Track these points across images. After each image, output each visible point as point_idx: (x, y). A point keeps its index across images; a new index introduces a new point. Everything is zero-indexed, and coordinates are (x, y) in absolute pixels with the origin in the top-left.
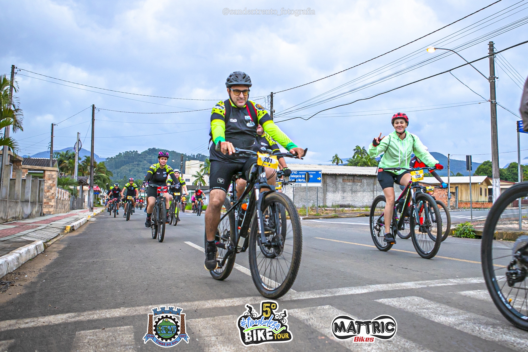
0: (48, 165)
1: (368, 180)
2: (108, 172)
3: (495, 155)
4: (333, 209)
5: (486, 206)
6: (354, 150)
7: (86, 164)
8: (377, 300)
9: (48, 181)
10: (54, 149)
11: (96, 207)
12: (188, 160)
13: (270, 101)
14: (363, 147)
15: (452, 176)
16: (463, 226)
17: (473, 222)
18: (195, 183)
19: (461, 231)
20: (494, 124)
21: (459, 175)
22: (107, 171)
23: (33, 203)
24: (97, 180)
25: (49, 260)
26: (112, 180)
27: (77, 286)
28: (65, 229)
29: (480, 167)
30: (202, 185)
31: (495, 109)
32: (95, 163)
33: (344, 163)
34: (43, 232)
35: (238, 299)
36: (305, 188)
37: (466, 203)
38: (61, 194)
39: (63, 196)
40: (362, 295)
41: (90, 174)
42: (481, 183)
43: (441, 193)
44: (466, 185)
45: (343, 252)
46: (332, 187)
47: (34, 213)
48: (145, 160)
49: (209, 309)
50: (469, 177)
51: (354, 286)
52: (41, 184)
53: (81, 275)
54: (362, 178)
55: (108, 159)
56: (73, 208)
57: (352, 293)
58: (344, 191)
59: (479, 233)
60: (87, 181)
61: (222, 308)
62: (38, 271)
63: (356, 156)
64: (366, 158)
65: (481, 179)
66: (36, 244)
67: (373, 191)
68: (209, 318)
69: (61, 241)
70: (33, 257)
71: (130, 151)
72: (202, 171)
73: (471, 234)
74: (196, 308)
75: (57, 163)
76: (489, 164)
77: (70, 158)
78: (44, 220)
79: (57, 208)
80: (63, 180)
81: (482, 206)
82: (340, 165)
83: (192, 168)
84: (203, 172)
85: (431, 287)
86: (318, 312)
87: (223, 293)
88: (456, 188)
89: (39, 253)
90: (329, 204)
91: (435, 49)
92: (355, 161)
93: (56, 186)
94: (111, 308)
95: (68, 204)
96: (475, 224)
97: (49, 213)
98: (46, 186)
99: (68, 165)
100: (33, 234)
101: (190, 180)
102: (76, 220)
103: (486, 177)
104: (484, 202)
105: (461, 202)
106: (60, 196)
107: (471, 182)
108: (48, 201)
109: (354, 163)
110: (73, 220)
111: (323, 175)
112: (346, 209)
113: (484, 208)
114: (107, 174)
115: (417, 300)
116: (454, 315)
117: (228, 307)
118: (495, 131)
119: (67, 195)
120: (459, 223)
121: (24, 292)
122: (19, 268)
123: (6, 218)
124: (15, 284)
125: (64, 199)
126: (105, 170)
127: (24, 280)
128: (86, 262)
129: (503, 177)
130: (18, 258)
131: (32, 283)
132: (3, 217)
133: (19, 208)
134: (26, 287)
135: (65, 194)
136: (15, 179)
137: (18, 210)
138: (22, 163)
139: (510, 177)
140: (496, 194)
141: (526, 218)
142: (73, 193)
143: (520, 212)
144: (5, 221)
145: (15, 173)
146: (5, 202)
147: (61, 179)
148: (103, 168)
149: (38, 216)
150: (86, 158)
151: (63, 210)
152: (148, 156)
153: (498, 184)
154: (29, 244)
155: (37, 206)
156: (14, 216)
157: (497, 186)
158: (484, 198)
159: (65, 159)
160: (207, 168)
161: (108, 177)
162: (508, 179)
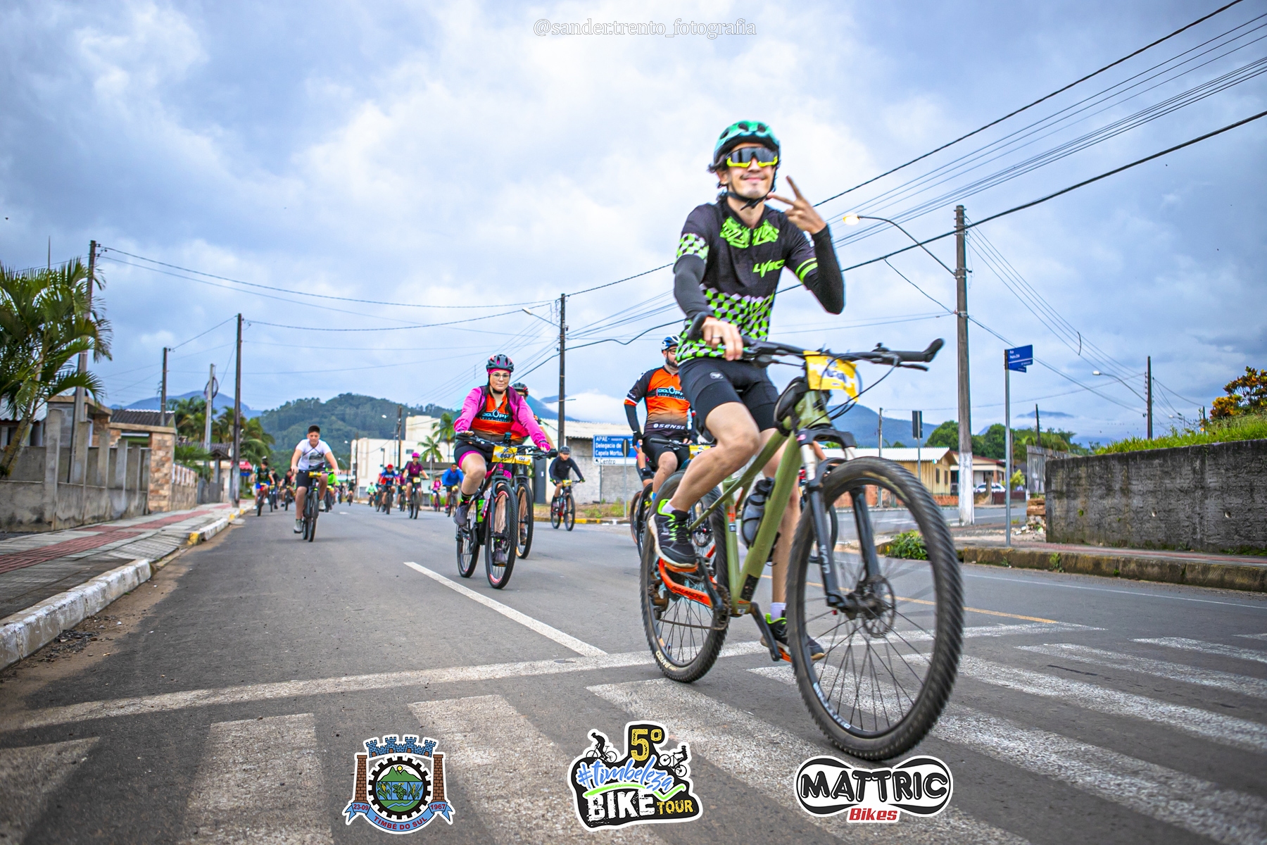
0: (157, 423)
2: (265, 437)
3: (964, 411)
5: (947, 501)
7: (225, 421)
9: (157, 452)
10: (169, 394)
11: (244, 498)
12: (410, 416)
13: (560, 310)
15: (886, 447)
16: (905, 537)
19: (901, 547)
21: (898, 445)
22: (264, 434)
23: (130, 491)
24: (245, 450)
25: (159, 594)
26: (274, 451)
27: (211, 641)
28: (188, 538)
29: (936, 432)
30: (437, 461)
31: (964, 325)
32: (242, 419)
34: (149, 543)
35: (502, 666)
36: (622, 467)
38: (181, 475)
39: (185, 479)
41: (234, 439)
42: (938, 461)
44: (911, 464)
47: (132, 508)
48: (332, 414)
49: (451, 683)
50: (916, 450)
52: (145, 457)
53: (219, 622)
55: (266, 411)
56: (202, 501)
60: (228, 453)
61: (474, 683)
62: (140, 613)
65: (937, 453)
66: (137, 566)
68: (451, 700)
69: (180, 561)
70: (131, 589)
71: (306, 399)
72: (435, 434)
73: (919, 551)
74: (427, 682)
75: (172, 420)
76: (953, 427)
77: (197, 410)
78: (151, 523)
79: (173, 501)
80: (185, 450)
83: (418, 430)
84: (439, 436)
87: (476, 656)
89: (142, 581)
91: (859, 217)
93: (172, 460)
94: (274, 682)
95: (193, 493)
97: (159, 510)
98: (154, 461)
99: (193, 423)
100: (132, 548)
102: (209, 522)
103: (947, 450)
104: (944, 495)
106: (178, 479)
107: (922, 458)
108: (157, 488)
110: (202, 522)
113: (943, 506)
114: (263, 440)
117: (484, 680)
118: (965, 367)
119: (192, 477)
120: (898, 532)
121: (116, 651)
122: (106, 608)
123: (81, 518)
124: (99, 638)
125: (186, 484)
126: (261, 433)
127: (116, 630)
128: (227, 599)
129: (978, 451)
130: (104, 591)
131: (130, 635)
132: (77, 517)
133: (104, 500)
134: (119, 642)
135: (188, 476)
136: (98, 448)
137: (103, 503)
138: (109, 419)
139: (990, 450)
140: (964, 481)
141: (1019, 526)
142: (204, 473)
143: (1008, 514)
144: (80, 524)
145: (97, 437)
146: (79, 490)
147: (181, 449)
148: (256, 429)
149: (139, 515)
150: (226, 410)
151: (185, 504)
152: (340, 408)
153: (968, 463)
154: (123, 565)
155: (138, 496)
156: (96, 514)
157: (966, 465)
158: (942, 488)
159: (188, 413)
160: (445, 431)
161: (265, 444)
162: (987, 454)
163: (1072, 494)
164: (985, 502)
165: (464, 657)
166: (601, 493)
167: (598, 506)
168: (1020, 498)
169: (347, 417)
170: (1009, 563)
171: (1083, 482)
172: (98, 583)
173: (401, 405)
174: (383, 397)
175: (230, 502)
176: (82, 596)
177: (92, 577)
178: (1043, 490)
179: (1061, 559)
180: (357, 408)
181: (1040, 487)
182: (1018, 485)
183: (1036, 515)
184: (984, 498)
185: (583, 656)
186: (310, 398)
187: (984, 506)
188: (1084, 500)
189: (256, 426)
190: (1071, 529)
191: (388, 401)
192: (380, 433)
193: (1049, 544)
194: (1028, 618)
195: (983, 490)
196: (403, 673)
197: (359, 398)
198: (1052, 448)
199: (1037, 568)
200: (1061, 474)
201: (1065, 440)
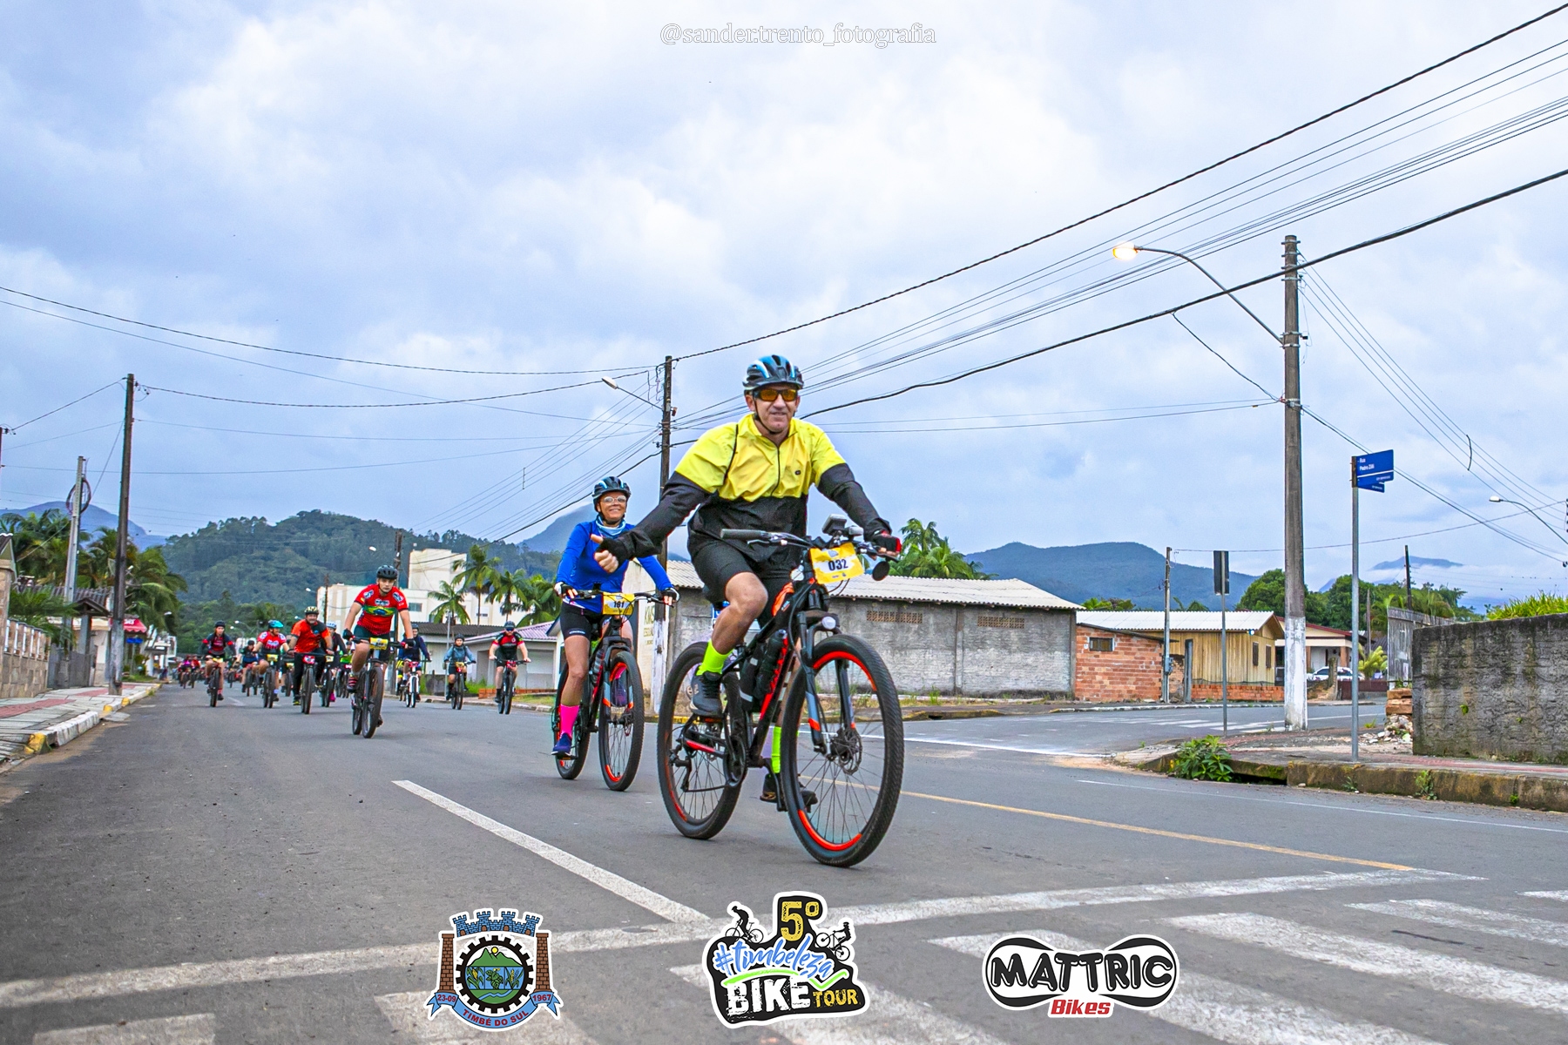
1: (939, 616)
2: (171, 580)
3: (1293, 552)
5: (1267, 694)
6: (905, 530)
7: (103, 552)
8: (937, 941)
11: (130, 680)
12: (417, 549)
13: (663, 381)
14: (931, 524)
15: (1177, 610)
16: (1198, 746)
17: (1228, 737)
18: (437, 617)
19: (1191, 761)
20: (1294, 467)
21: (1196, 607)
22: (169, 575)
24: (135, 600)
26: (186, 604)
27: (49, 904)
28: (27, 742)
29: (1254, 587)
30: (458, 622)
31: (1296, 423)
32: (132, 548)
37: (1214, 687)
38: (20, 639)
39: (27, 645)
40: (895, 925)
41: (115, 581)
42: (1256, 631)
43: (1143, 658)
44: (1215, 636)
48: (287, 544)
50: (1220, 614)
53: (67, 874)
54: (922, 610)
55: (175, 537)
56: (57, 684)
59: (1240, 767)
60: (105, 604)
63: (910, 545)
64: (935, 555)
65: (1255, 620)
67: (954, 650)
69: (11, 778)
71: (242, 518)
72: (458, 579)
73: (1219, 768)
75: (9, 545)
76: (1280, 579)
77: (51, 533)
79: (5, 682)
80: (29, 598)
81: (1258, 695)
83: (429, 573)
84: (462, 582)
85: (1092, 906)
88: (1187, 643)
91: (1136, 249)
92: (905, 561)
93: (5, 614)
94: (152, 965)
95: (42, 669)
96: (1232, 743)
99: (45, 554)
101: (423, 608)
102: (67, 716)
103: (1270, 614)
104: (1264, 685)
105: (1200, 683)
106: (15, 646)
107: (1230, 627)
109: (901, 568)
110: (55, 716)
113: (1262, 701)
114: (167, 585)
118: (1295, 485)
119: (39, 644)
120: (1190, 740)
125: (28, 655)
126: (163, 573)
129: (1315, 616)
135: (32, 640)
139: (1334, 615)
140: (1293, 662)
141: (1374, 730)
142: (61, 638)
143: (1355, 713)
147: (23, 596)
148: (155, 565)
150: (103, 534)
151: (27, 687)
152: (299, 534)
153: (1299, 633)
157: (1298, 637)
158: (1264, 674)
159: (36, 538)
160: (473, 574)
161: (171, 592)
162: (1332, 622)
163: (1452, 681)
164: (1327, 696)
168: (1380, 689)
169: (312, 549)
170: (1355, 786)
171: (1468, 661)
173: (401, 530)
174: (374, 519)
175: (106, 685)
179: (1433, 779)
180: (329, 535)
182: (1378, 671)
183: (1400, 714)
184: (1326, 689)
185: (668, 921)
187: (1325, 703)
188: (1469, 689)
189: (157, 562)
190: (1450, 734)
191: (380, 524)
193: (1417, 758)
194: (1370, 863)
195: (1324, 677)
196: (372, 951)
197: (331, 518)
198: (1430, 614)
199: (1397, 794)
200: (1436, 649)
201: (1450, 602)
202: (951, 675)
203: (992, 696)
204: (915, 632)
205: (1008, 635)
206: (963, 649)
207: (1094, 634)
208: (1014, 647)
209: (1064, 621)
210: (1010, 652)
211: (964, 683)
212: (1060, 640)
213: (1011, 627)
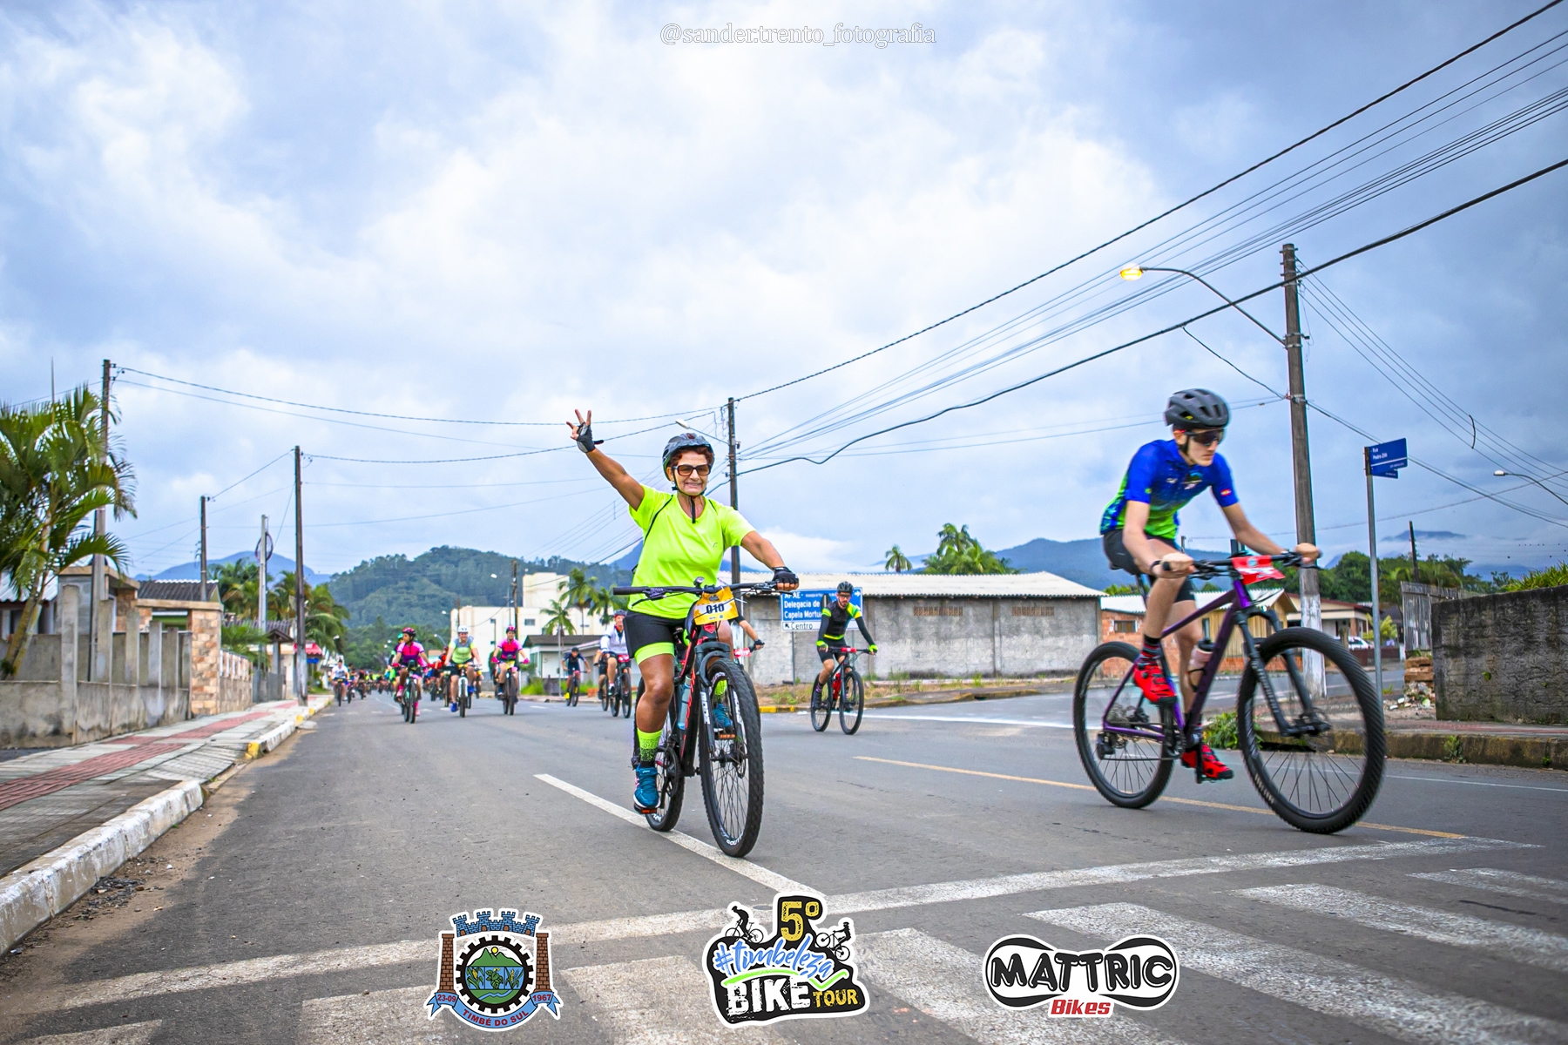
0: (197, 598)
1: (978, 609)
2: (337, 610)
4: (892, 683)
6: (940, 534)
7: (283, 590)
8: (1031, 915)
9: (200, 635)
10: (210, 557)
11: (312, 693)
12: (528, 573)
14: (964, 527)
16: (1228, 720)
18: (547, 630)
19: (1224, 733)
20: (1302, 456)
22: (335, 606)
23: (168, 689)
24: (311, 627)
25: (216, 826)
26: (349, 629)
27: (289, 889)
28: (245, 749)
30: (566, 633)
31: (1302, 419)
32: (306, 587)
33: (915, 566)
34: (196, 758)
35: (683, 915)
38: (230, 666)
39: (236, 670)
40: (991, 899)
41: (296, 614)
45: (931, 793)
46: (890, 629)
47: (171, 712)
48: (424, 576)
49: (615, 941)
51: (968, 879)
52: (185, 643)
53: (298, 863)
54: (962, 604)
55: (335, 575)
56: (259, 699)
57: (965, 897)
58: (918, 638)
60: (289, 633)
61: (646, 940)
62: (195, 852)
63: (946, 548)
64: (969, 554)
66: (186, 790)
67: (992, 636)
68: (617, 964)
69: (237, 781)
70: (180, 820)
72: (563, 597)
74: (583, 940)
75: (216, 590)
77: (246, 578)
78: (196, 730)
79: (222, 700)
80: (234, 632)
82: (906, 573)
83: (540, 593)
84: (567, 599)
85: (1166, 878)
86: (885, 947)
87: (645, 903)
89: (193, 809)
90: (882, 669)
91: (1143, 270)
92: (943, 561)
93: (219, 645)
94: (378, 943)
95: (248, 688)
97: (205, 712)
98: (195, 648)
99: (242, 595)
100: (176, 765)
101: (536, 622)
102: (271, 726)
103: (1282, 592)
106: (228, 671)
108: (202, 683)
109: (940, 567)
110: (262, 727)
111: (866, 598)
112: (925, 682)
113: (1278, 671)
114: (334, 615)
115: (1132, 912)
116: (1231, 949)
117: (660, 936)
119: (244, 668)
120: (1217, 712)
121: (169, 904)
122: (150, 846)
123: (108, 726)
124: (146, 887)
125: (237, 677)
126: (331, 605)
127: (167, 876)
128: (304, 831)
129: (1328, 594)
130: (147, 824)
131: (185, 882)
132: (103, 725)
133: (136, 703)
134: (173, 893)
135: (239, 665)
136: (125, 634)
137: (135, 706)
138: (136, 594)
139: (1344, 590)
141: (1392, 698)
142: (259, 664)
144: (107, 735)
145: (121, 618)
146: (104, 690)
147: (229, 630)
148: (325, 599)
149: (180, 721)
150: (284, 576)
151: (238, 703)
152: (432, 566)
153: (1314, 609)
154: (168, 788)
155: (177, 696)
156: (127, 721)
157: (1311, 612)
159: (235, 582)
160: (576, 592)
161: (337, 619)
162: (1339, 596)
163: (1473, 650)
165: (629, 904)
166: (794, 669)
167: (791, 688)
168: (1391, 657)
169: (443, 578)
171: (1489, 631)
172: (138, 813)
173: (515, 559)
174: (490, 550)
175: (296, 698)
176: (120, 832)
177: (130, 806)
178: (1426, 646)
179: (1460, 744)
180: (457, 566)
181: (1421, 641)
182: (1387, 638)
183: (1419, 681)
186: (393, 555)
188: (1491, 658)
189: (325, 596)
190: (1473, 700)
191: (497, 554)
192: (488, 598)
193: (1441, 723)
194: (1422, 832)
197: (458, 551)
198: (1436, 584)
199: (1426, 758)
200: (1455, 622)
201: (1456, 571)
202: (991, 659)
203: (1029, 676)
204: (958, 623)
205: (1040, 622)
206: (1001, 636)
207: (1118, 618)
208: (1046, 632)
209: (1089, 607)
210: (1042, 637)
211: (1003, 666)
212: (1087, 624)
213: (1042, 614)
